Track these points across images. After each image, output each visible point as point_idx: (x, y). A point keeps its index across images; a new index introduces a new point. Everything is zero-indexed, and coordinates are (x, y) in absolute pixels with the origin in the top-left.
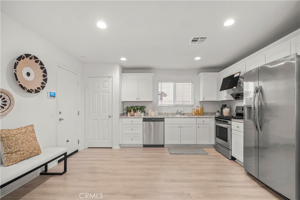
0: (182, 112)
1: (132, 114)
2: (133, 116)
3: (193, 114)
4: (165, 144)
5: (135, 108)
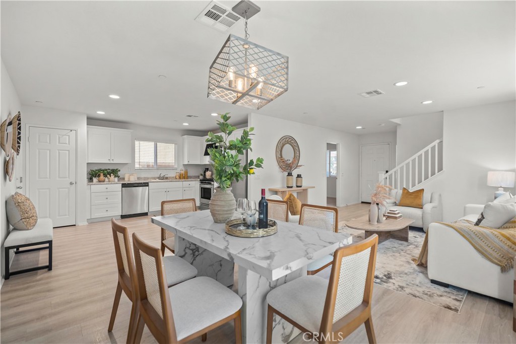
0: (166, 176)
2: (104, 181)
3: (178, 177)
4: (150, 211)
5: (105, 172)
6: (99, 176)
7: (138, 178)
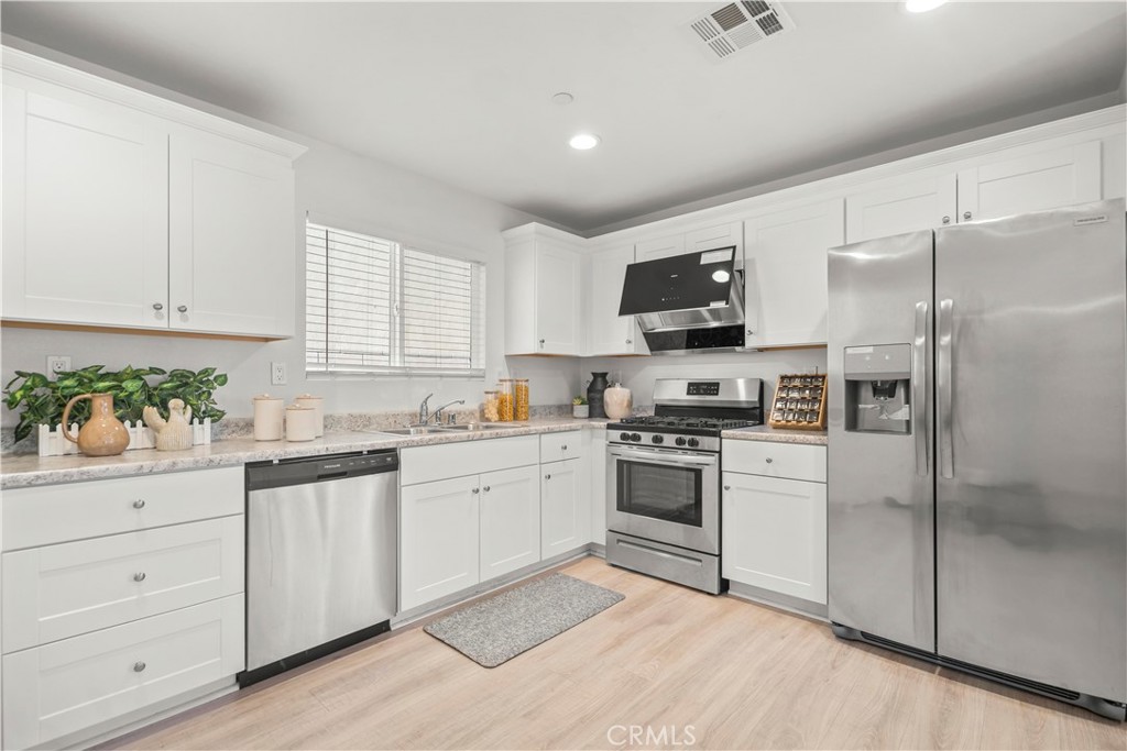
1: (111, 441)
2: (117, 452)
3: (492, 414)
4: (403, 608)
5: (130, 385)
6: (82, 413)
7: (329, 423)
